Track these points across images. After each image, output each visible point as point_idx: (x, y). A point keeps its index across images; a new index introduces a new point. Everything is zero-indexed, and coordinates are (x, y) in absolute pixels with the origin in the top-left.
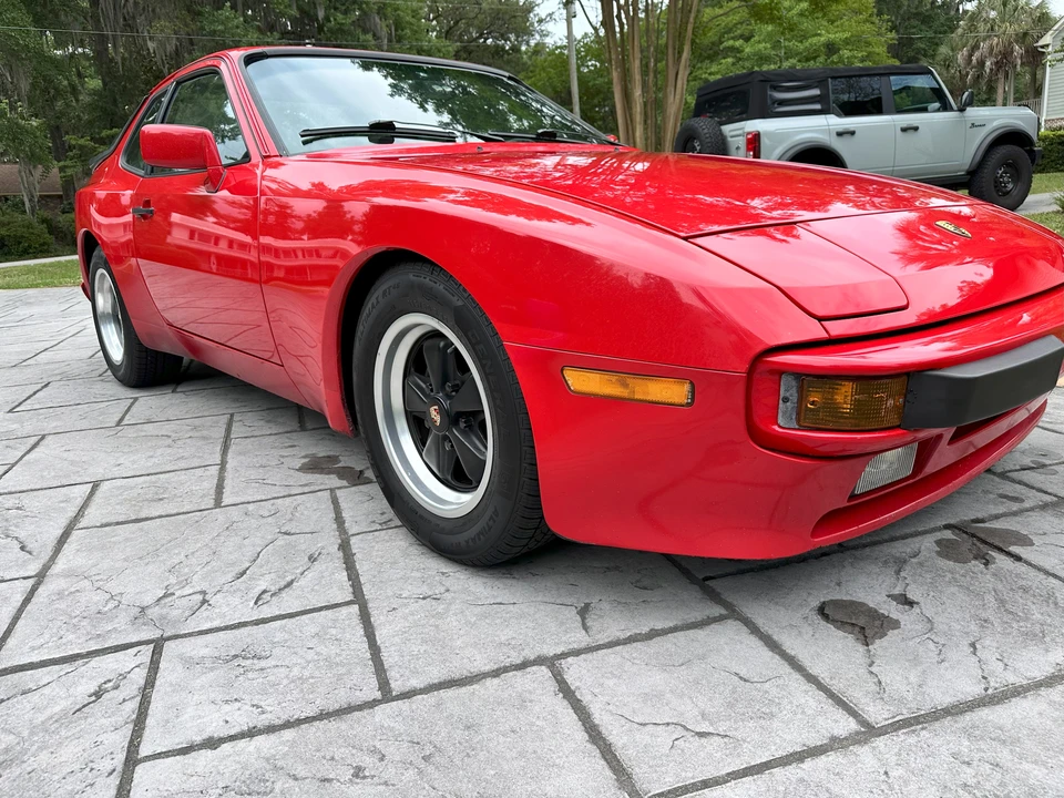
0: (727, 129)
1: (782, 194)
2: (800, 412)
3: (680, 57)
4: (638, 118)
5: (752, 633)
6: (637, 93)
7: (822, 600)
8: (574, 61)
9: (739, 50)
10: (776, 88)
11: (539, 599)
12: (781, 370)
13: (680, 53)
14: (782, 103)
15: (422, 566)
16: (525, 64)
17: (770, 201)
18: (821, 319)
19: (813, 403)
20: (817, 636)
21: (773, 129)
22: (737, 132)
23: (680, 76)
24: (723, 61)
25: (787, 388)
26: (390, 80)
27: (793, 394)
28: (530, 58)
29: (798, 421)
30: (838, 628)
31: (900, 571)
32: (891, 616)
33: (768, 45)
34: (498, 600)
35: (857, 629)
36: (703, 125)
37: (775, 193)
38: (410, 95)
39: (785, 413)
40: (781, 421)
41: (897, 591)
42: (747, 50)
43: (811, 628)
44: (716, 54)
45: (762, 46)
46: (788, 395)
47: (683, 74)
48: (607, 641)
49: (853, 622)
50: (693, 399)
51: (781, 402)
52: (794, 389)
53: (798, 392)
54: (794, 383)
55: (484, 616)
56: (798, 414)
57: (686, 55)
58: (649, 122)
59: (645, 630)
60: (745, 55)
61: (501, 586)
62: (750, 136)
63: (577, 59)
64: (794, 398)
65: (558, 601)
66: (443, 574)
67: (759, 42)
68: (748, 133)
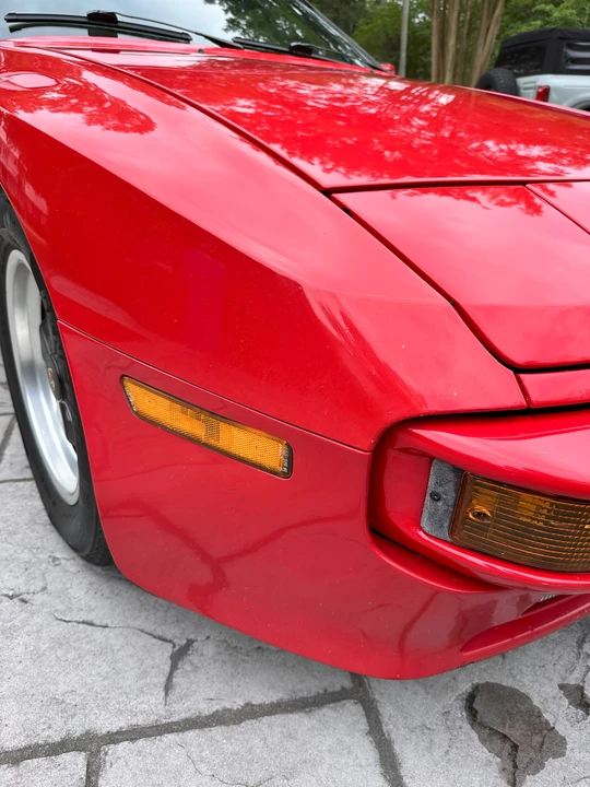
0: (522, 81)
1: (561, 145)
2: (456, 521)
3: (494, 12)
4: (449, 65)
5: (369, 733)
6: (452, 42)
7: (476, 681)
8: (406, 12)
9: (548, 14)
10: (572, 47)
11: (138, 623)
12: (432, 454)
13: (494, 8)
14: (576, 61)
15: (39, 544)
16: (367, 12)
17: (549, 149)
18: (518, 370)
19: (480, 515)
20: (451, 755)
21: (562, 85)
22: (530, 84)
23: (491, 30)
24: (533, 23)
25: (439, 479)
26: (230, 15)
27: (449, 492)
28: (371, 7)
29: (452, 531)
30: (483, 741)
31: (584, 641)
32: (557, 728)
33: (574, 12)
34: (90, 617)
35: (508, 746)
36: (501, 75)
37: (553, 143)
38: (244, 30)
39: (432, 516)
40: (424, 523)
41: (572, 680)
42: (556, 14)
43: (448, 736)
44: (528, 16)
45: (569, 11)
46: (440, 490)
47: (494, 30)
48: (183, 716)
49: (506, 731)
50: (290, 467)
51: (428, 498)
52: (451, 485)
53: (456, 491)
54: (451, 476)
55: (58, 643)
56: (453, 522)
57: (499, 11)
58: (458, 70)
59: (238, 703)
60: (552, 19)
61: (106, 592)
62: (540, 90)
63: (410, 10)
64: (450, 497)
65: (159, 632)
66: (55, 559)
67: (567, 8)
68: (540, 87)
